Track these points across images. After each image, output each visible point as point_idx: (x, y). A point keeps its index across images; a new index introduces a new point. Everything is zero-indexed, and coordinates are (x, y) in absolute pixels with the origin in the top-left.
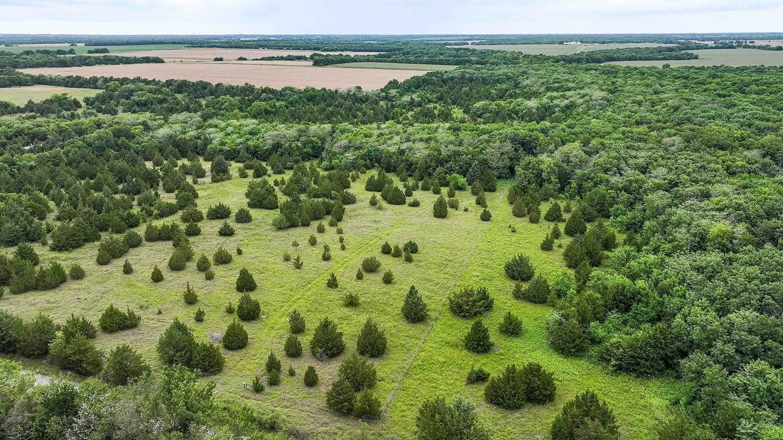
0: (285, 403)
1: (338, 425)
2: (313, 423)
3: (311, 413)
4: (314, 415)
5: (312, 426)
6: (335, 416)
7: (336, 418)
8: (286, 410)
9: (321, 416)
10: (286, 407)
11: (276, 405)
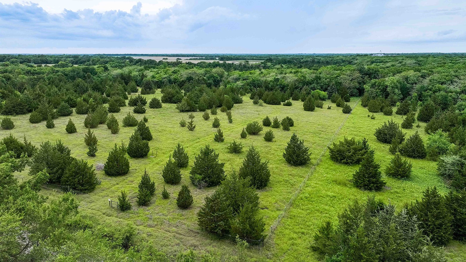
0: (150, 222)
1: (209, 248)
2: (178, 244)
3: (179, 234)
4: (181, 236)
5: (176, 248)
6: (206, 239)
7: (208, 241)
8: (149, 229)
9: (189, 238)
10: (150, 226)
11: (138, 223)
